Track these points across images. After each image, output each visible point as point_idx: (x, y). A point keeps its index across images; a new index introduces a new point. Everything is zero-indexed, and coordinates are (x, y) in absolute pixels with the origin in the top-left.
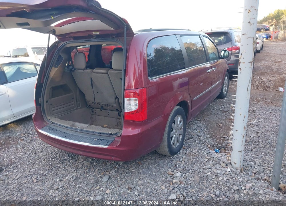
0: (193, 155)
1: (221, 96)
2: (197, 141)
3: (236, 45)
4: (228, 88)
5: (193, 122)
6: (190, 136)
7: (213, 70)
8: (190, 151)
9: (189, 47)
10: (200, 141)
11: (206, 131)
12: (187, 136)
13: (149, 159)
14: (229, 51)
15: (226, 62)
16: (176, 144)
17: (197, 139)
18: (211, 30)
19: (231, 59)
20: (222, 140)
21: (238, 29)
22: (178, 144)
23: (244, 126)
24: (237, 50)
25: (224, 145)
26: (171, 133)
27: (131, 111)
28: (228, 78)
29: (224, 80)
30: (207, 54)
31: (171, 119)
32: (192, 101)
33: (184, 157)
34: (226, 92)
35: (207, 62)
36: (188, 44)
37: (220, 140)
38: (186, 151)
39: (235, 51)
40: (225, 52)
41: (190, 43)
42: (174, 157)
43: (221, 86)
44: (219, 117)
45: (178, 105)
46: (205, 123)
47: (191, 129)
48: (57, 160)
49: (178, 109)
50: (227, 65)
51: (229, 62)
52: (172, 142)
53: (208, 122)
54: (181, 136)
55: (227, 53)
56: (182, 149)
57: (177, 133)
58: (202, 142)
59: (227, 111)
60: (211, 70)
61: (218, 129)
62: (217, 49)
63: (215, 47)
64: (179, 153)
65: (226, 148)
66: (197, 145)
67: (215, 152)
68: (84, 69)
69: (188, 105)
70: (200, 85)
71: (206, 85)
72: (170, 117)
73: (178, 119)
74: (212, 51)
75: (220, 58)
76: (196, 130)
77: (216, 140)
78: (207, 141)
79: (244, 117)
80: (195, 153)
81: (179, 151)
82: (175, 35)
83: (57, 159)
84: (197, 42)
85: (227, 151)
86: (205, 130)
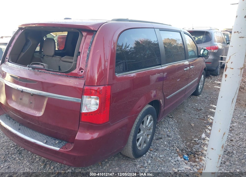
0: (159, 161)
1: (196, 94)
2: (165, 143)
3: (215, 45)
4: (203, 86)
5: (165, 118)
6: (160, 135)
7: (191, 68)
8: (157, 155)
9: (170, 43)
10: (169, 143)
11: (177, 131)
12: (157, 135)
13: (112, 159)
14: (208, 50)
15: (204, 60)
16: (143, 146)
17: (166, 140)
18: (193, 29)
19: (209, 58)
20: (192, 143)
21: (218, 30)
22: (145, 145)
23: (222, 145)
24: (216, 49)
25: (194, 150)
26: (138, 135)
27: (90, 111)
28: (204, 76)
29: (200, 78)
30: (186, 52)
31: (139, 120)
32: (165, 99)
33: (149, 162)
34: (200, 90)
35: (185, 60)
36: (169, 39)
37: (190, 143)
38: (153, 155)
39: (213, 51)
40: (204, 51)
41: (171, 39)
42: (139, 160)
43: (197, 84)
44: (191, 115)
45: (149, 104)
46: (176, 121)
47: (162, 127)
48: (15, 150)
49: (149, 108)
50: (204, 63)
51: (207, 60)
52: (138, 144)
53: (180, 120)
54: (149, 136)
55: (206, 52)
56: (149, 151)
57: (145, 134)
58: (171, 145)
59: (201, 110)
60: (189, 68)
61: (189, 130)
62: (197, 48)
63: (195, 45)
64: (144, 155)
65: (196, 155)
66: (165, 148)
67: (183, 159)
68: (53, 56)
69: (161, 104)
70: (178, 80)
71: (183, 80)
72: (138, 118)
73: (148, 118)
74: (191, 48)
75: (199, 56)
76: (167, 128)
77: (186, 143)
78: (177, 144)
79: (224, 135)
80: (161, 159)
81: (145, 153)
82: (153, 28)
83: (16, 148)
84: (178, 39)
85: (197, 160)
86: (176, 129)
